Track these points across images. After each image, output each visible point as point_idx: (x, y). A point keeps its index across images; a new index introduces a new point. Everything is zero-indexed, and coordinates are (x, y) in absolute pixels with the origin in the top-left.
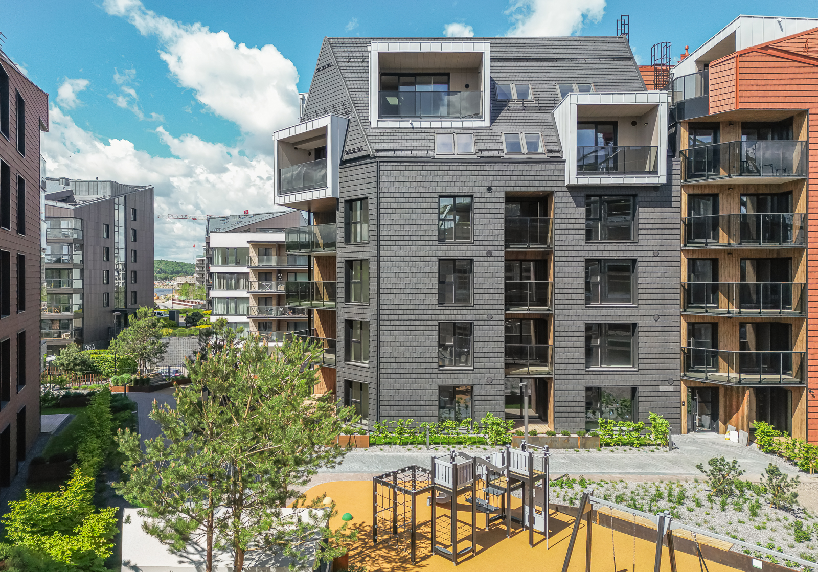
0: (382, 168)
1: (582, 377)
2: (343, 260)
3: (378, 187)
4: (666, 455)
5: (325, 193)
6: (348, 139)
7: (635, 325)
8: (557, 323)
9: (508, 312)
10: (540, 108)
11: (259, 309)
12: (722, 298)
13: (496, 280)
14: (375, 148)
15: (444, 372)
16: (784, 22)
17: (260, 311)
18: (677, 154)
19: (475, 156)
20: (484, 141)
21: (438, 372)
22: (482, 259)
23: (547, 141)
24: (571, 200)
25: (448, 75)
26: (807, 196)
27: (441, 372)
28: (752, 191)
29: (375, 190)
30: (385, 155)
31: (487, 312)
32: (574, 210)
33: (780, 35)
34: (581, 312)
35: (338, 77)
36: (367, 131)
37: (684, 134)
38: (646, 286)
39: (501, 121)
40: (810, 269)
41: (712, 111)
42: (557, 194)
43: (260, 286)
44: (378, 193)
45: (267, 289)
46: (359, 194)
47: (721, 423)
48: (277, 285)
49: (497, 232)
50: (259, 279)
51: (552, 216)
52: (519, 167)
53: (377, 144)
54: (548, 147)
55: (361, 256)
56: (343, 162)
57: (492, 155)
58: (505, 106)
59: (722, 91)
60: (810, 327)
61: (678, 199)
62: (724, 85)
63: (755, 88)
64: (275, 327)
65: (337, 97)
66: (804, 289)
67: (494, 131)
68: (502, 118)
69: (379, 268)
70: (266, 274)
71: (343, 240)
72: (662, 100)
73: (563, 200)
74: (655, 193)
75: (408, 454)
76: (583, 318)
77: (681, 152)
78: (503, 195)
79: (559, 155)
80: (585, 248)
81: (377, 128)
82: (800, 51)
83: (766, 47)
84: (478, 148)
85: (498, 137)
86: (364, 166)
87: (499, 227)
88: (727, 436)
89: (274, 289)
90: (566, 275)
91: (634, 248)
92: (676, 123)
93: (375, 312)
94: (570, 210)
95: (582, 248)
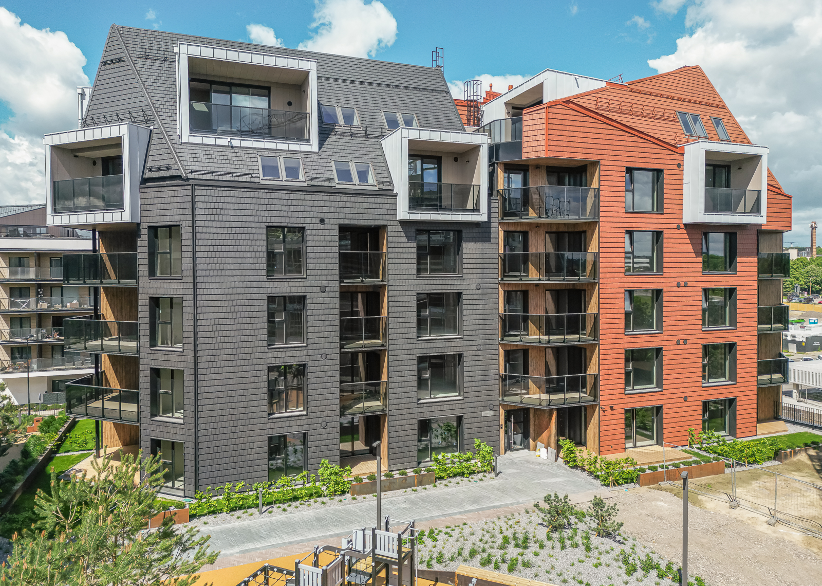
0: (197, 192)
1: (414, 410)
2: (147, 297)
3: (193, 214)
4: (493, 482)
5: (123, 216)
6: (151, 153)
7: (460, 356)
8: (391, 358)
9: (343, 350)
10: (367, 136)
11: (12, 332)
12: (531, 326)
13: (330, 317)
14: (188, 167)
15: (274, 420)
16: (580, 80)
17: (13, 334)
18: (495, 193)
19: (305, 184)
20: (313, 167)
21: (267, 421)
22: (316, 295)
23: (377, 171)
24: (403, 234)
25: (268, 89)
26: (599, 237)
27: (271, 421)
28: (554, 229)
29: (190, 217)
30: (200, 177)
31: (321, 352)
32: (405, 245)
33: (577, 91)
34: (413, 346)
35: (133, 76)
36: (176, 146)
37: (500, 174)
38: (469, 317)
39: (329, 146)
40: (601, 301)
41: (525, 156)
42: (390, 228)
43: (12, 304)
44: (194, 221)
45: (23, 307)
46: (167, 220)
47: (531, 441)
48: (37, 302)
49: (331, 266)
50: (11, 296)
51: (385, 250)
52: (353, 199)
53: (190, 163)
54: (379, 179)
55: (172, 293)
56: (144, 181)
57: (323, 184)
58: (332, 130)
59: (534, 138)
60: (602, 352)
61: (495, 235)
62: (536, 133)
63: (560, 138)
64: (34, 353)
65: (132, 100)
66: (596, 318)
67: (323, 157)
68: (330, 143)
69: (195, 307)
70: (20, 289)
71: (146, 273)
72: (483, 141)
73: (396, 234)
74: (476, 230)
75: (237, 524)
76: (415, 351)
77: (498, 191)
78: (337, 227)
79: (390, 188)
80: (416, 282)
81: (189, 143)
82: (592, 107)
83: (568, 101)
84: (308, 175)
85: (328, 164)
86: (174, 188)
87: (332, 261)
88: (538, 453)
89: (33, 307)
90: (399, 309)
91: (459, 282)
92: (494, 163)
93: (192, 359)
94: (402, 245)
95: (413, 282)
